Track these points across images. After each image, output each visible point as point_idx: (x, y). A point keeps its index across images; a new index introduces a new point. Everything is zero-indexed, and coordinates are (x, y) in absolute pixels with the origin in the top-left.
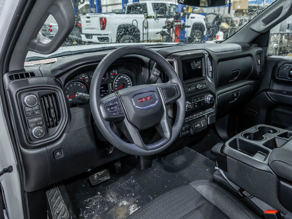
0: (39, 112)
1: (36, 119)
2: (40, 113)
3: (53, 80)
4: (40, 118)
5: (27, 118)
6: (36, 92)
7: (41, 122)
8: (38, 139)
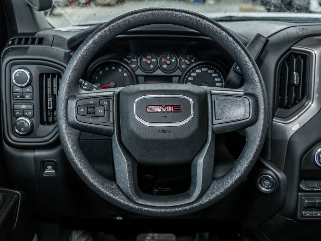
0: (30, 97)
1: (24, 106)
2: (31, 99)
3: (63, 54)
4: (30, 107)
5: (13, 102)
6: (33, 68)
7: (30, 112)
8: (21, 136)
